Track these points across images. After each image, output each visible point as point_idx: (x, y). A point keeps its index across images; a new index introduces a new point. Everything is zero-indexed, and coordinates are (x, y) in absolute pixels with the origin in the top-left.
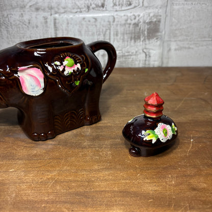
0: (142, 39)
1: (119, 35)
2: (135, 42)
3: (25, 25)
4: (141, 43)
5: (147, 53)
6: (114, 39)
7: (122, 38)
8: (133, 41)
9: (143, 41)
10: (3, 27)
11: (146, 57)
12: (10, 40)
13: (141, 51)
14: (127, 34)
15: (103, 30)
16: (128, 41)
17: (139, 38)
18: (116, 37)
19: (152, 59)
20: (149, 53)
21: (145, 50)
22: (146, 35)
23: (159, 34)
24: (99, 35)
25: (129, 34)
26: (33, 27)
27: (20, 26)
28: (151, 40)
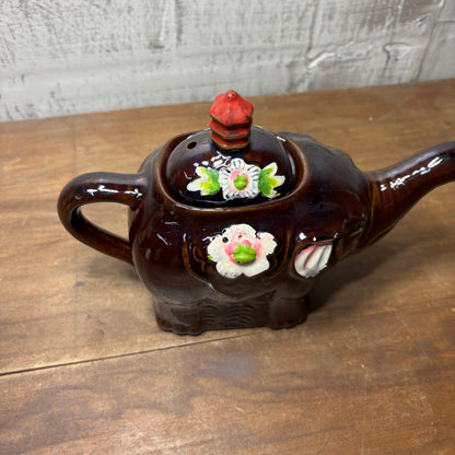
0: (388, 23)
1: (337, 16)
2: (371, 29)
3: (98, 6)
4: (384, 31)
5: (392, 54)
6: (323, 27)
7: (341, 22)
8: (366, 28)
9: (389, 27)
10: (38, 16)
11: (387, 62)
12: (58, 47)
13: (380, 49)
14: (355, 12)
15: (298, 7)
16: (353, 30)
17: (381, 20)
18: (327, 22)
19: (400, 64)
20: (397, 52)
21: (388, 48)
22: (400, 12)
23: (431, 7)
24: (288, 19)
25: (361, 11)
26: (120, 11)
27: (84, 10)
28: (407, 23)
